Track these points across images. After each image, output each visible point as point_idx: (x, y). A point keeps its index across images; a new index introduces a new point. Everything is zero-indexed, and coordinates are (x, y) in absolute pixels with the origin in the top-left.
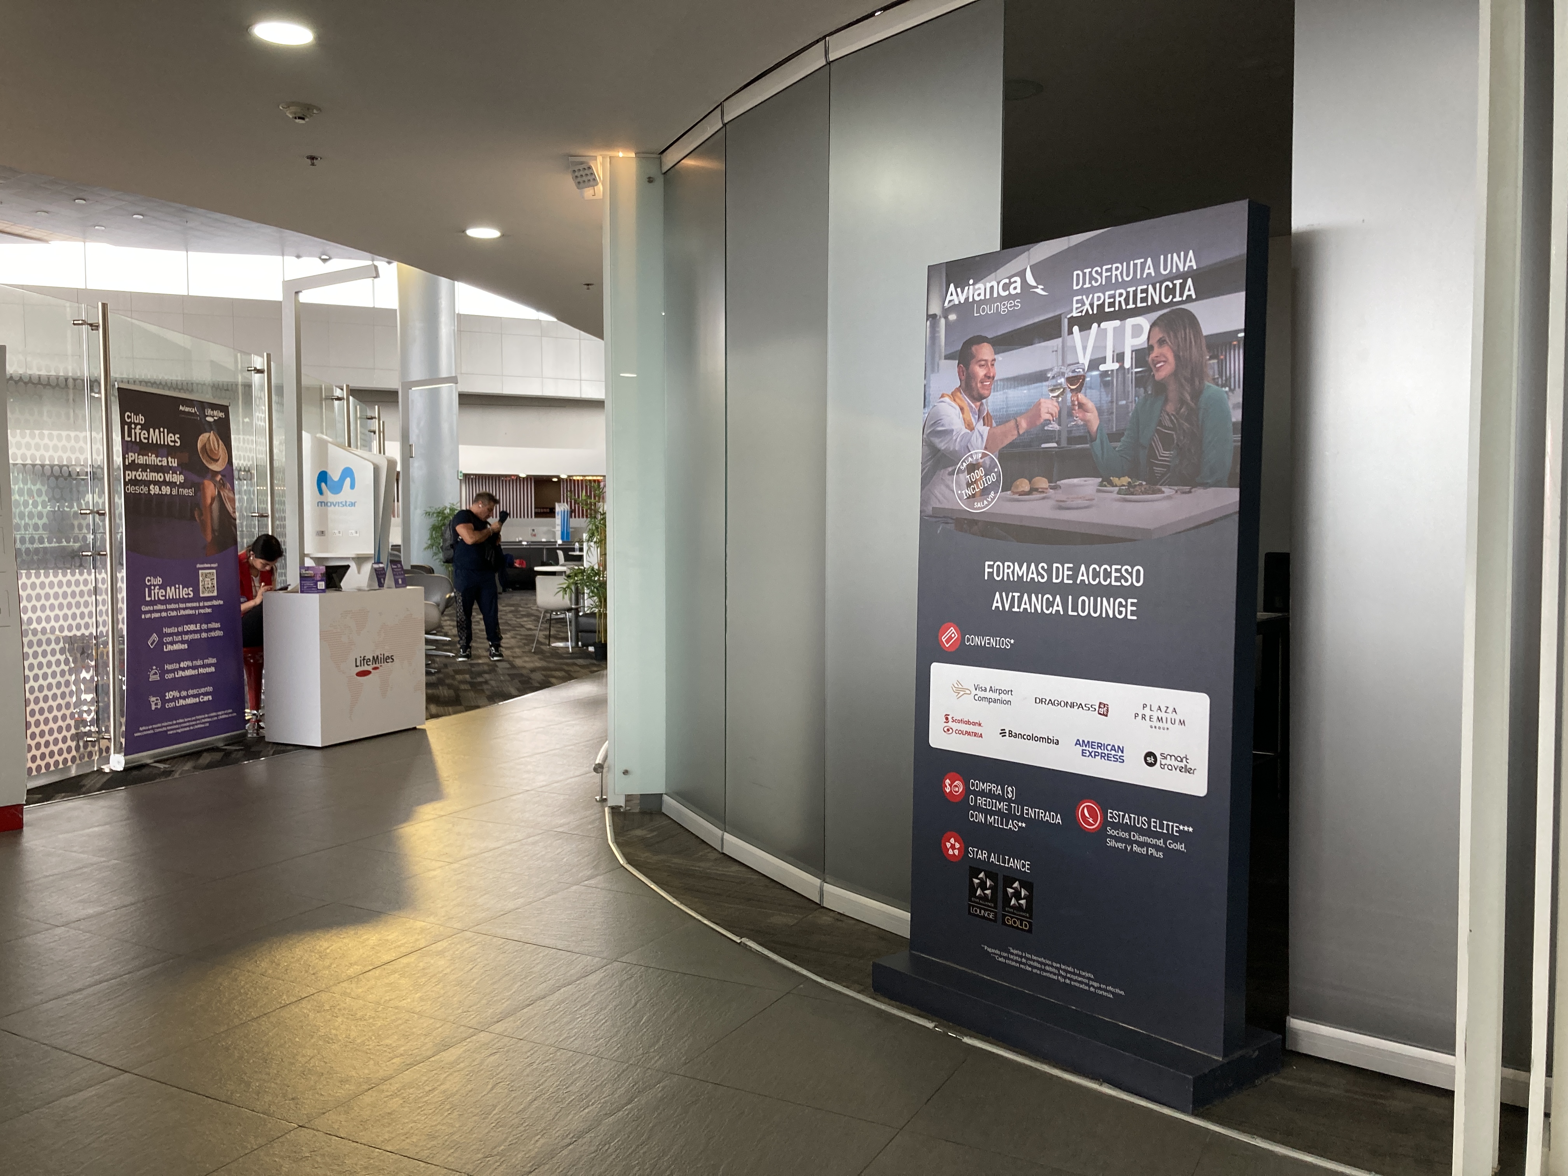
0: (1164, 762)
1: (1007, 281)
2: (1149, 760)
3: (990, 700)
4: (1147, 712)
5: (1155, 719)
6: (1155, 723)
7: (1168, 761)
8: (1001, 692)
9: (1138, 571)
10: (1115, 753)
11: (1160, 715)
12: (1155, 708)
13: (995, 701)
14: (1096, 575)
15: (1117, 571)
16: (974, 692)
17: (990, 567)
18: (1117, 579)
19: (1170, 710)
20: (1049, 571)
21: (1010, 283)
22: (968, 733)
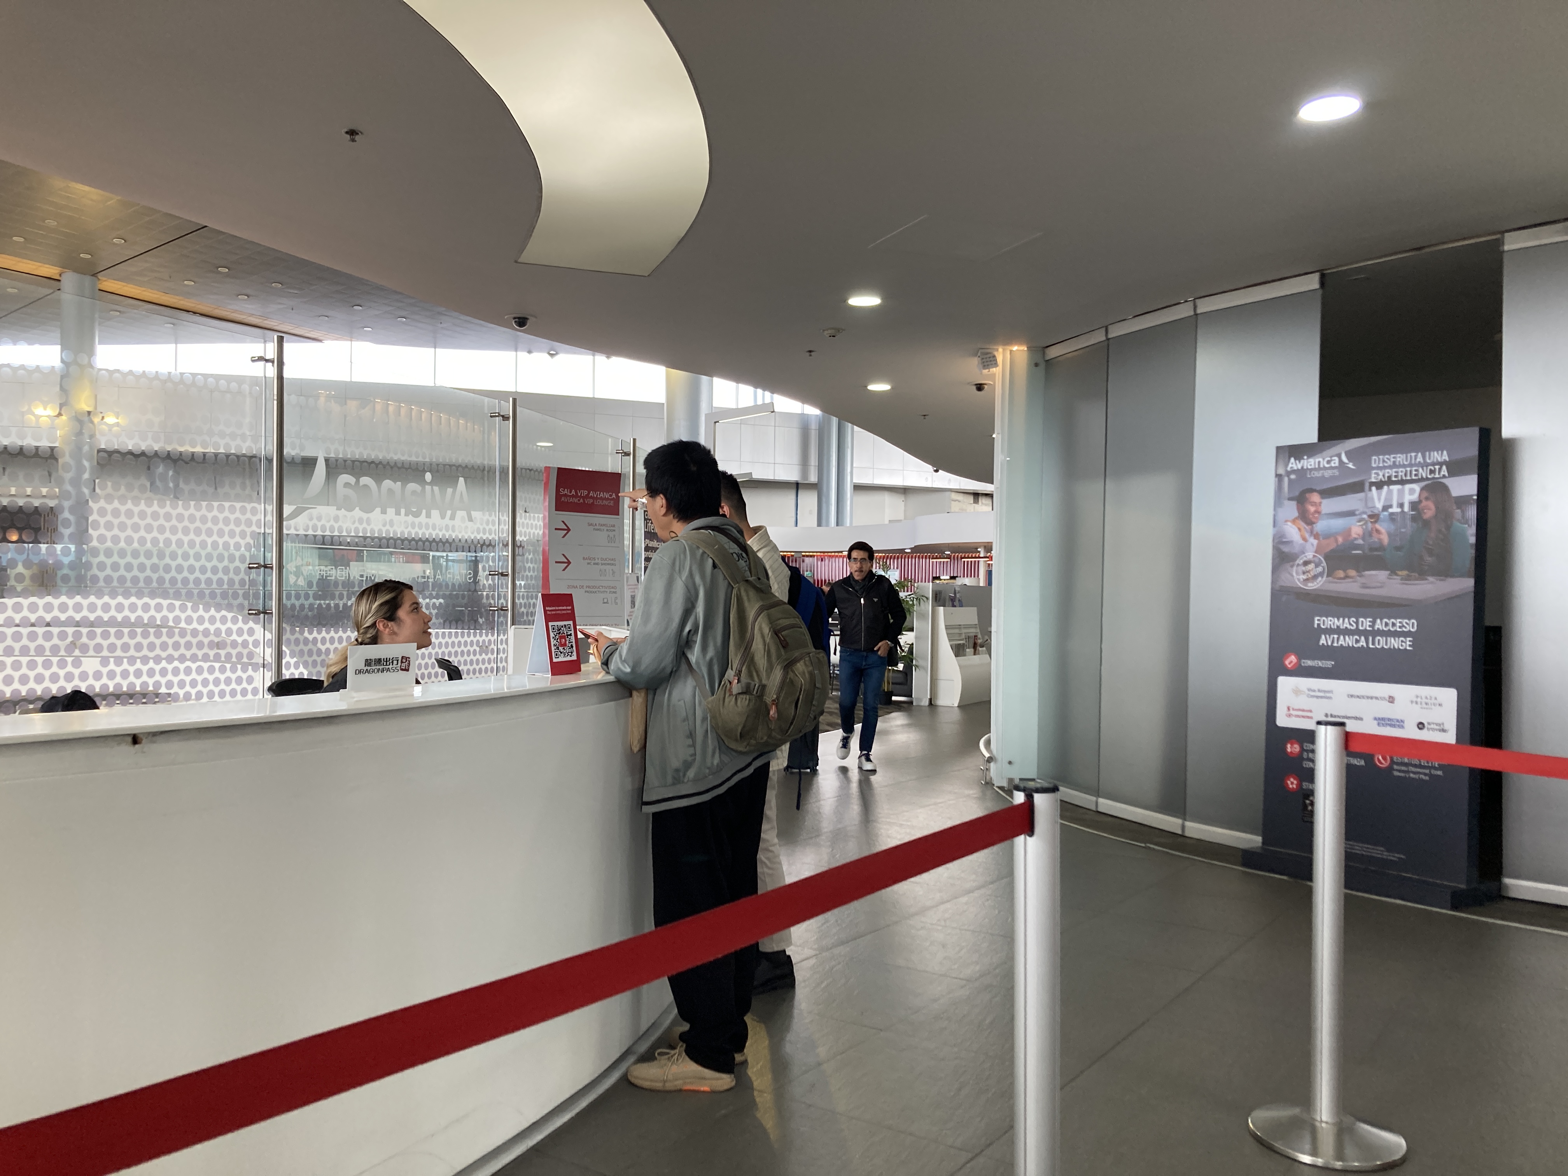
0: (1429, 727)
1: (1329, 459)
2: (1420, 726)
3: (1317, 697)
4: (1419, 700)
5: (1423, 703)
6: (1424, 706)
7: (1432, 726)
8: (1325, 691)
9: (1413, 623)
10: (1399, 724)
11: (1427, 701)
12: (1423, 697)
13: (1322, 697)
14: (1387, 624)
15: (1400, 622)
16: (1307, 692)
17: (1318, 620)
18: (1400, 627)
19: (1433, 699)
20: (1357, 623)
21: (1331, 460)
22: (1303, 717)
